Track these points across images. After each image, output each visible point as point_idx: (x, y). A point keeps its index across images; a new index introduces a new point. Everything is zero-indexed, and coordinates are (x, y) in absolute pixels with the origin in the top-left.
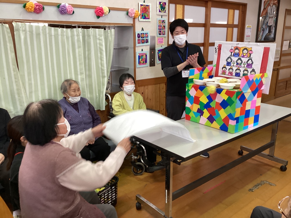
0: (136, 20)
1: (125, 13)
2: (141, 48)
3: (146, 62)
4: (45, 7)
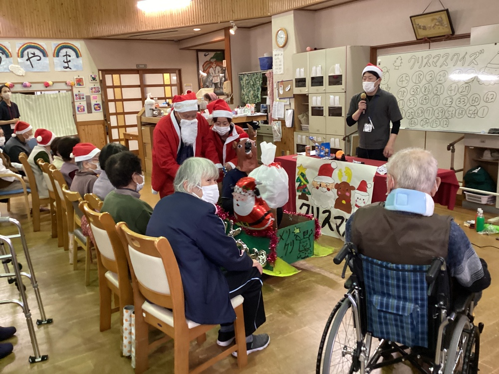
0: (74, 87)
1: (64, 84)
2: (79, 103)
3: (84, 110)
4: (15, 85)
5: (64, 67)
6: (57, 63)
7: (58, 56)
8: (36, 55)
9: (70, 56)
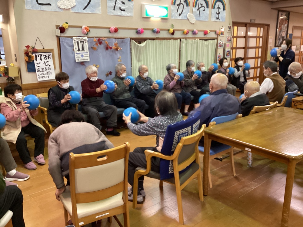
0: (219, 35)
1: (214, 32)
4: (190, 32)
5: (216, 18)
6: (213, 13)
7: (214, 8)
8: (203, 5)
9: (220, 9)
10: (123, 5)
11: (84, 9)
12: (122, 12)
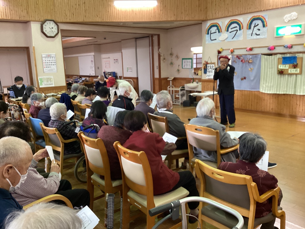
10: (259, 31)
11: (232, 39)
12: (258, 36)
